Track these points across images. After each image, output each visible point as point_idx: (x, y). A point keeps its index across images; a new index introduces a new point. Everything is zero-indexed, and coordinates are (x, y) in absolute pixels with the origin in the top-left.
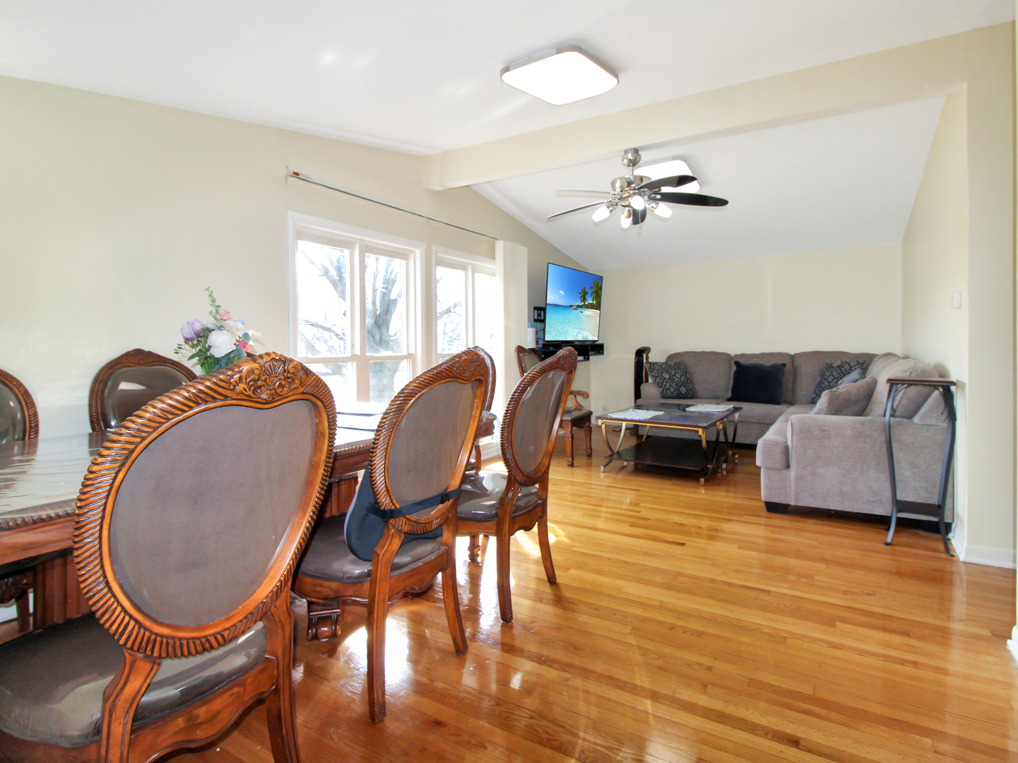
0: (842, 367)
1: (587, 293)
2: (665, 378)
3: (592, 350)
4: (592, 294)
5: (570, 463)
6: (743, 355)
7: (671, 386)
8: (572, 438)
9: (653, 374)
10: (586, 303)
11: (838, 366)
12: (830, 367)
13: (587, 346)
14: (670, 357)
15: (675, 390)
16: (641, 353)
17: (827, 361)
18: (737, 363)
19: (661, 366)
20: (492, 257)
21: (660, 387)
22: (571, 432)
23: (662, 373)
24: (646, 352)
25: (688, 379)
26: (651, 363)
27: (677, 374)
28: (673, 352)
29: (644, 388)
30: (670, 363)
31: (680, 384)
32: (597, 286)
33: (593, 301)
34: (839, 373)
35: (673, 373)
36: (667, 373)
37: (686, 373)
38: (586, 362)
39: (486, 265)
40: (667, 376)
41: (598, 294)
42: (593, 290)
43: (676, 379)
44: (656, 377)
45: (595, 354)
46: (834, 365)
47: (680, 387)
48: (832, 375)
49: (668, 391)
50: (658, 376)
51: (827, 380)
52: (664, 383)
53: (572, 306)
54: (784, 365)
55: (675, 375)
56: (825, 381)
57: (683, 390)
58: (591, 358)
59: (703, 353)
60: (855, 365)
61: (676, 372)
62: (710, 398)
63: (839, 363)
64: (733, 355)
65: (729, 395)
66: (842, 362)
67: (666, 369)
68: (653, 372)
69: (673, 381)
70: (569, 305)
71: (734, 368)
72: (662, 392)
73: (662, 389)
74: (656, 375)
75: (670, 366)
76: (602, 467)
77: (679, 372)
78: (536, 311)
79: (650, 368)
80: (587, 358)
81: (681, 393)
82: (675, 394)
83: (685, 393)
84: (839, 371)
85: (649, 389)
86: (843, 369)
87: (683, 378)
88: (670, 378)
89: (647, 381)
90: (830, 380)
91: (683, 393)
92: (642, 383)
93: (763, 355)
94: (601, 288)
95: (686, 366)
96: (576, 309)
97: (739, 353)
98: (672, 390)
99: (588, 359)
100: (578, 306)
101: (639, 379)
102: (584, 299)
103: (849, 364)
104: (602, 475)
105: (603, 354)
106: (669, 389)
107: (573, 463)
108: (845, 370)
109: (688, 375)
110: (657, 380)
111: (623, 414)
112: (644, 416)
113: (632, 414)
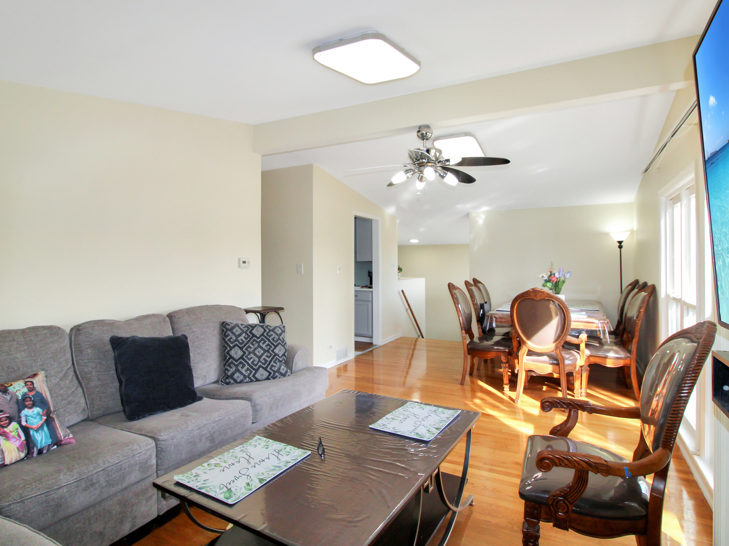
111: (439, 418)
112: (408, 413)
113: (423, 423)
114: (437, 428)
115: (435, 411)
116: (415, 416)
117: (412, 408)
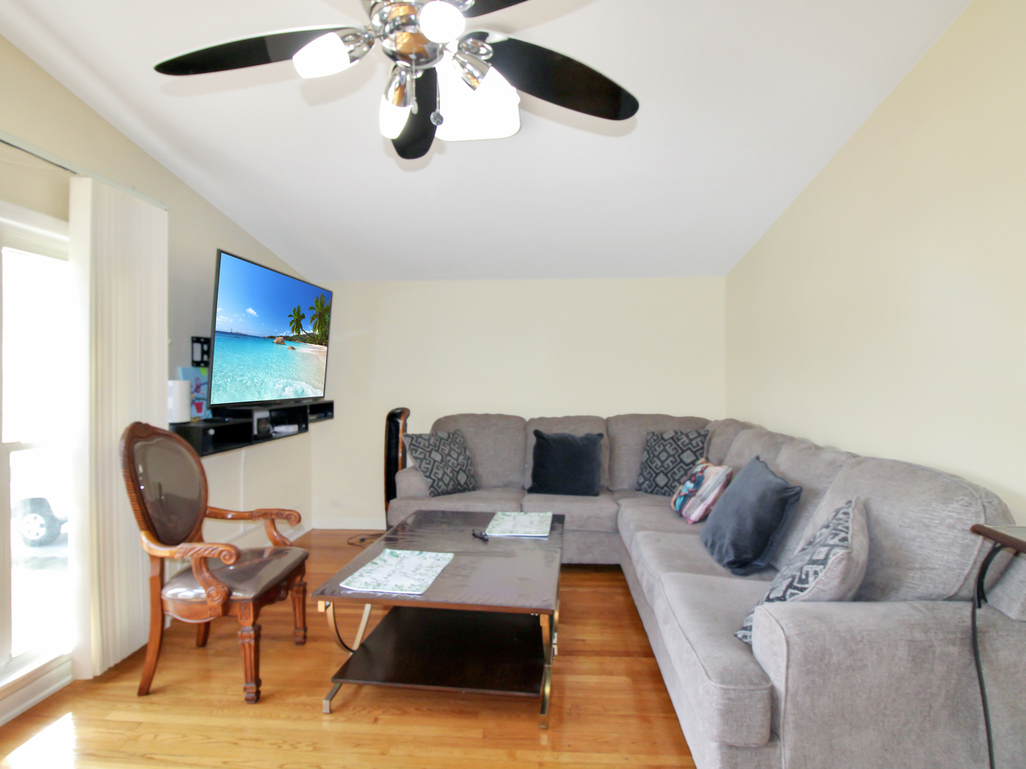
0: (679, 440)
1: (303, 317)
2: (435, 461)
3: (313, 413)
4: (313, 319)
5: (252, 695)
6: (541, 419)
7: (445, 473)
8: (257, 637)
9: (417, 455)
10: (302, 333)
11: (672, 438)
12: (660, 438)
13: (305, 407)
14: (439, 424)
15: (451, 479)
16: (395, 420)
17: (651, 429)
18: (537, 433)
19: (429, 440)
20: (62, 213)
21: (429, 477)
22: (254, 624)
23: (430, 452)
24: (403, 417)
25: (469, 458)
26: (412, 437)
27: (452, 453)
28: (441, 415)
29: (401, 478)
30: (441, 434)
31: (457, 469)
32: (322, 305)
33: (314, 330)
34: (675, 449)
35: (447, 452)
36: (437, 451)
37: (465, 448)
38: (303, 436)
39: (43, 230)
40: (437, 456)
41: (323, 317)
42: (314, 312)
43: (452, 461)
44: (422, 460)
45: (319, 419)
46: (666, 436)
47: (458, 472)
48: (664, 450)
49: (441, 483)
50: (425, 458)
51: (658, 457)
52: (435, 470)
53: (272, 338)
54: (601, 435)
55: (449, 454)
56: (656, 459)
57: (462, 478)
58: (312, 426)
59: (486, 417)
60: (696, 438)
61: (451, 449)
62: (499, 487)
63: (672, 434)
64: (527, 419)
65: (528, 482)
66: (676, 433)
67: (435, 446)
68: (416, 451)
69: (447, 465)
70: (267, 335)
71: (533, 440)
72: (432, 486)
73: (430, 481)
74: (422, 456)
75: (441, 439)
76: (326, 703)
77: (455, 448)
78: (198, 347)
79: (411, 444)
80: (303, 429)
81: (459, 484)
82: (451, 487)
83: (466, 483)
84: (674, 445)
85: (409, 480)
86: (680, 443)
87: (461, 458)
88: (442, 460)
89: (404, 466)
90: (663, 459)
91: (462, 482)
92: (396, 470)
93: (567, 420)
94: (328, 310)
95: (463, 437)
96: (282, 343)
97: (536, 416)
98: (447, 479)
99: (306, 429)
100: (287, 338)
101: (392, 465)
102: (298, 326)
103: (687, 436)
104: (327, 717)
105: (332, 417)
106: (441, 480)
107: (258, 693)
108: (683, 443)
109: (468, 453)
110: (424, 465)
111: (373, 576)
112: (418, 577)
113: (393, 568)
114: (376, 564)
115: (379, 585)
116: (405, 575)
117: (412, 585)
